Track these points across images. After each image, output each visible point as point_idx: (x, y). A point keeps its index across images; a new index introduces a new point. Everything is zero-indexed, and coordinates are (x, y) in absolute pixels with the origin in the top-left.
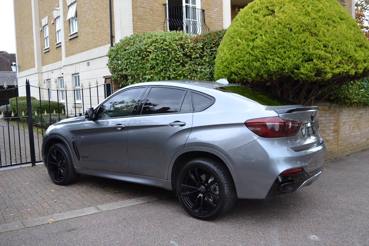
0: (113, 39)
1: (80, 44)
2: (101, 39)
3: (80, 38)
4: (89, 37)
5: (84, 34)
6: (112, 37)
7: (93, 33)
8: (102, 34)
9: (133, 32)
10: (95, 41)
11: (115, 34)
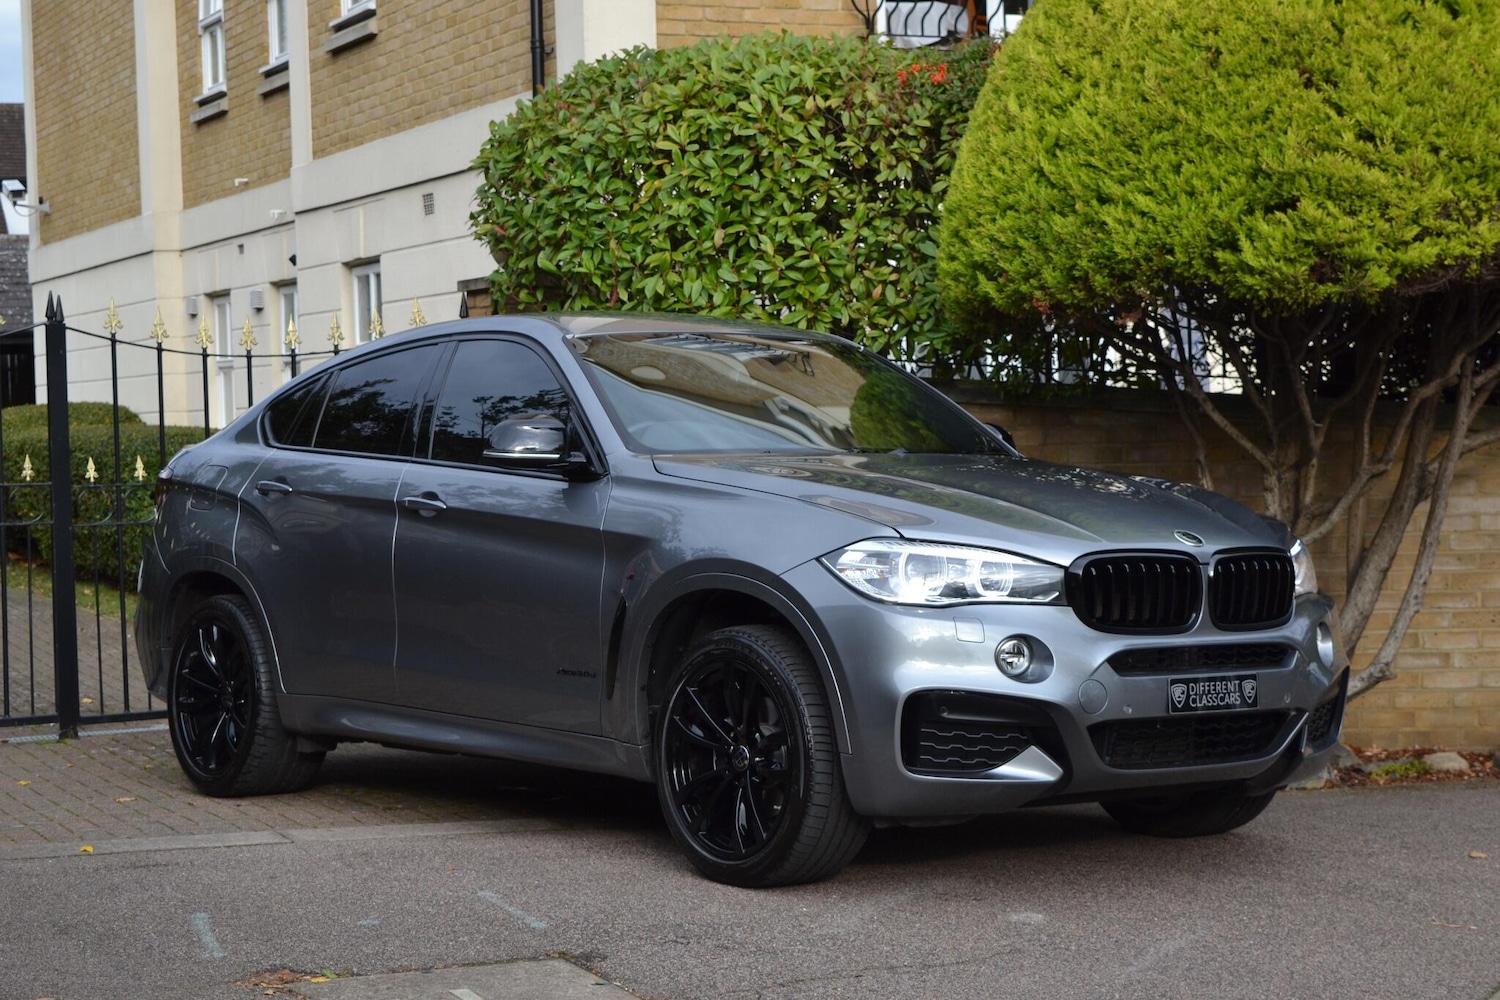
0: (546, 64)
1: (390, 82)
2: (488, 60)
3: (390, 46)
4: (434, 43)
5: (408, 25)
6: (541, 53)
7: (451, 22)
8: (497, 29)
9: (659, 20)
10: (460, 68)
11: (554, 34)
